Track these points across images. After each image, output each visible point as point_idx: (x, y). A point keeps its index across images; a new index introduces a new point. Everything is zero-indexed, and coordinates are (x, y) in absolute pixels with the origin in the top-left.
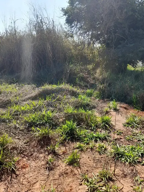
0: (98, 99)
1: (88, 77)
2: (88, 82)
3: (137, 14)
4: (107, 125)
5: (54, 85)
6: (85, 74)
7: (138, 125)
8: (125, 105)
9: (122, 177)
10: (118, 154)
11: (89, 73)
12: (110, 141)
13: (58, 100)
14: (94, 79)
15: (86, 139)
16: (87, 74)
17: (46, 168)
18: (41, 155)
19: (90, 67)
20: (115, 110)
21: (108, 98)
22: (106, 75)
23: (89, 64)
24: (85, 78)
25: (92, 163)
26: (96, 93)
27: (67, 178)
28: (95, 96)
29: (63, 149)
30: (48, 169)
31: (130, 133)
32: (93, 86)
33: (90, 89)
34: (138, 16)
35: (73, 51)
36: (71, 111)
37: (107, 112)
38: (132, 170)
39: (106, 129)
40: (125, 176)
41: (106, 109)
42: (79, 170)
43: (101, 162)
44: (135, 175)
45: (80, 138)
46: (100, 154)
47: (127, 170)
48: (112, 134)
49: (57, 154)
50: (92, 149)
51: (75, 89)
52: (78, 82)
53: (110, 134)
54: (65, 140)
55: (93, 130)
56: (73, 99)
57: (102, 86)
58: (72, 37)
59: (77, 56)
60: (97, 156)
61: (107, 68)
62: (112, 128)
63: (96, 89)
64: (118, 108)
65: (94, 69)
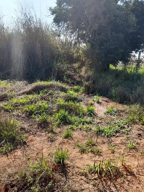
0: (84, 94)
1: (74, 75)
2: (74, 79)
3: (118, 19)
4: (92, 113)
5: (45, 82)
6: (72, 72)
7: (116, 113)
8: (106, 99)
9: (102, 144)
10: (100, 131)
11: (75, 71)
12: (94, 124)
13: (50, 94)
14: (80, 77)
15: (75, 123)
16: (73, 72)
17: (49, 141)
18: (43, 134)
19: (76, 65)
20: (98, 102)
21: (92, 93)
22: (90, 73)
23: (75, 63)
24: (72, 76)
25: (81, 137)
26: (82, 89)
27: (64, 145)
28: (82, 91)
29: (59, 129)
30: (50, 141)
31: (109, 118)
32: (79, 83)
33: (77, 86)
34: (119, 21)
35: (60, 49)
36: (63, 103)
37: (92, 104)
38: (109, 140)
39: (91, 116)
40: (104, 143)
41: (91, 101)
42: (72, 141)
43: (87, 136)
44: (111, 142)
45: (71, 122)
46: (87, 132)
47: (106, 140)
48: (95, 120)
49: (55, 133)
50: (80, 129)
51: (64, 86)
52: (66, 80)
53: (94, 120)
54: (60, 123)
55: (81, 117)
56: (63, 94)
57: (87, 83)
58: (59, 36)
59: (63, 54)
60: (85, 133)
61: (91, 67)
62: (95, 115)
63: (82, 86)
64: (100, 101)
65: (80, 67)
